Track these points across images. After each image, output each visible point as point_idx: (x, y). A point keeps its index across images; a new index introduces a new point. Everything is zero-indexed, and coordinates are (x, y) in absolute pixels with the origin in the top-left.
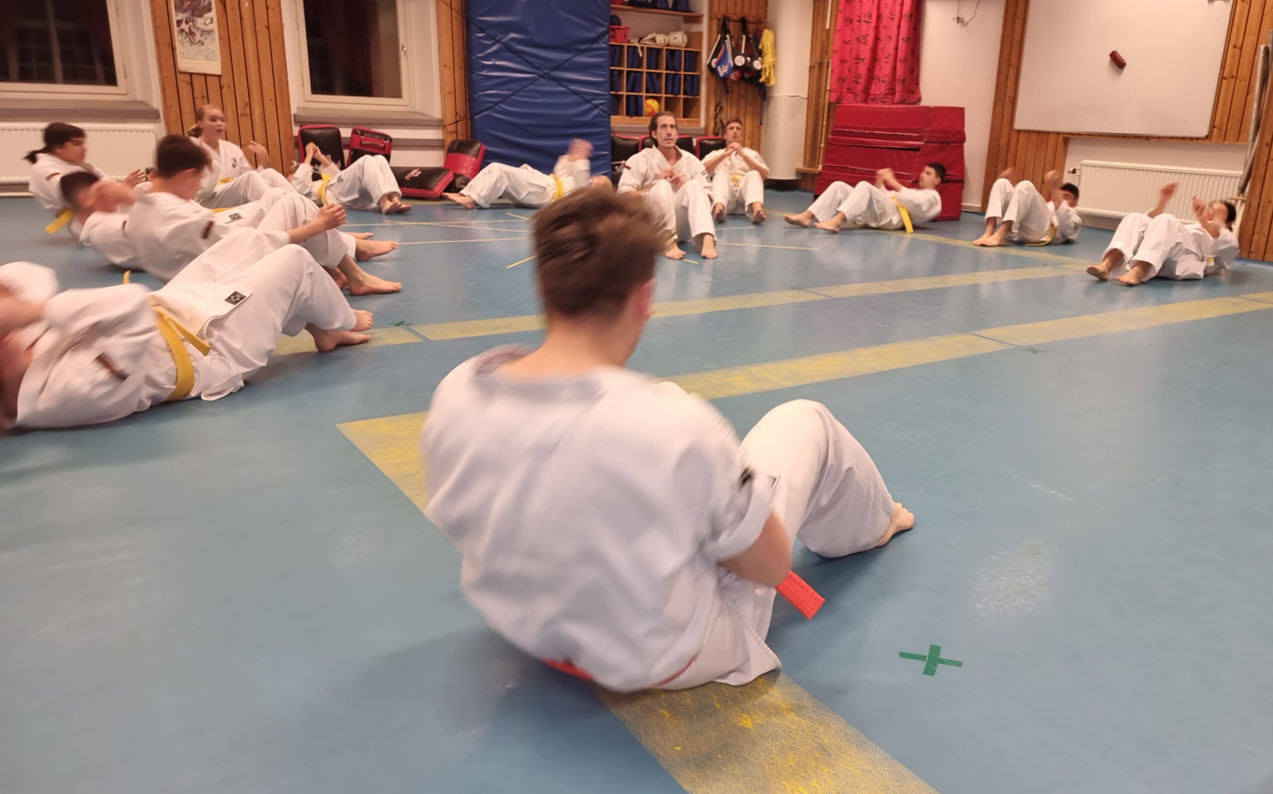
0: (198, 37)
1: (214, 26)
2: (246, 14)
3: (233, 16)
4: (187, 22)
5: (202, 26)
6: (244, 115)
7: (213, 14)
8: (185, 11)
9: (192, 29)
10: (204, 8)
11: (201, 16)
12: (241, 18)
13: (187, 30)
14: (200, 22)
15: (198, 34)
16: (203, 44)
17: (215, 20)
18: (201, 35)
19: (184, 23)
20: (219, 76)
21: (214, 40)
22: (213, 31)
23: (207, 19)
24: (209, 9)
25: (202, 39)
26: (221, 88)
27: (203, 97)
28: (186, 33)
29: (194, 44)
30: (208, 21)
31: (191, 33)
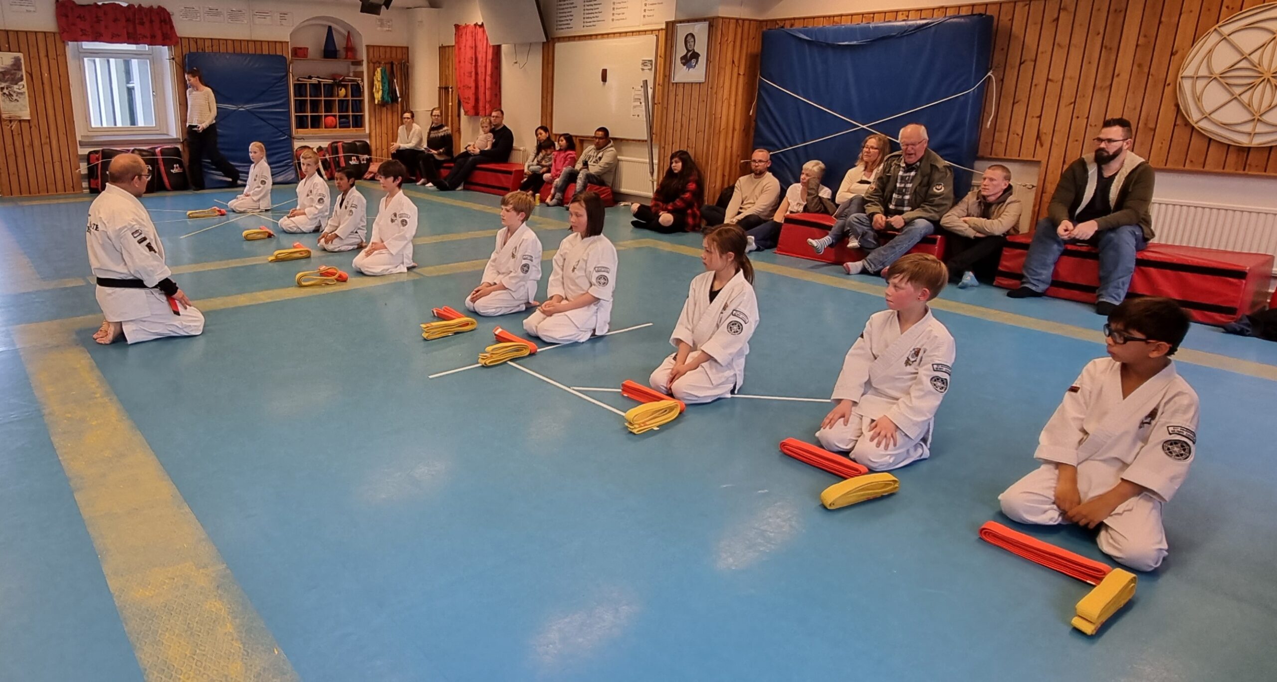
0: (15, 97)
1: (25, 90)
2: (46, 81)
3: (37, 82)
4: (7, 88)
5: (18, 90)
6: (46, 143)
7: (24, 82)
8: (6, 82)
9: (12, 93)
10: (18, 78)
11: (16, 84)
12: (43, 84)
13: (7, 93)
14: (15, 87)
15: (15, 95)
16: (18, 101)
17: (26, 86)
18: (17, 96)
19: (5, 89)
20: (29, 121)
21: (25, 98)
22: (24, 92)
23: (20, 85)
24: (22, 80)
25: (17, 98)
26: (30, 128)
27: (19, 134)
28: (7, 95)
29: (11, 101)
30: (21, 87)
31: (11, 95)
